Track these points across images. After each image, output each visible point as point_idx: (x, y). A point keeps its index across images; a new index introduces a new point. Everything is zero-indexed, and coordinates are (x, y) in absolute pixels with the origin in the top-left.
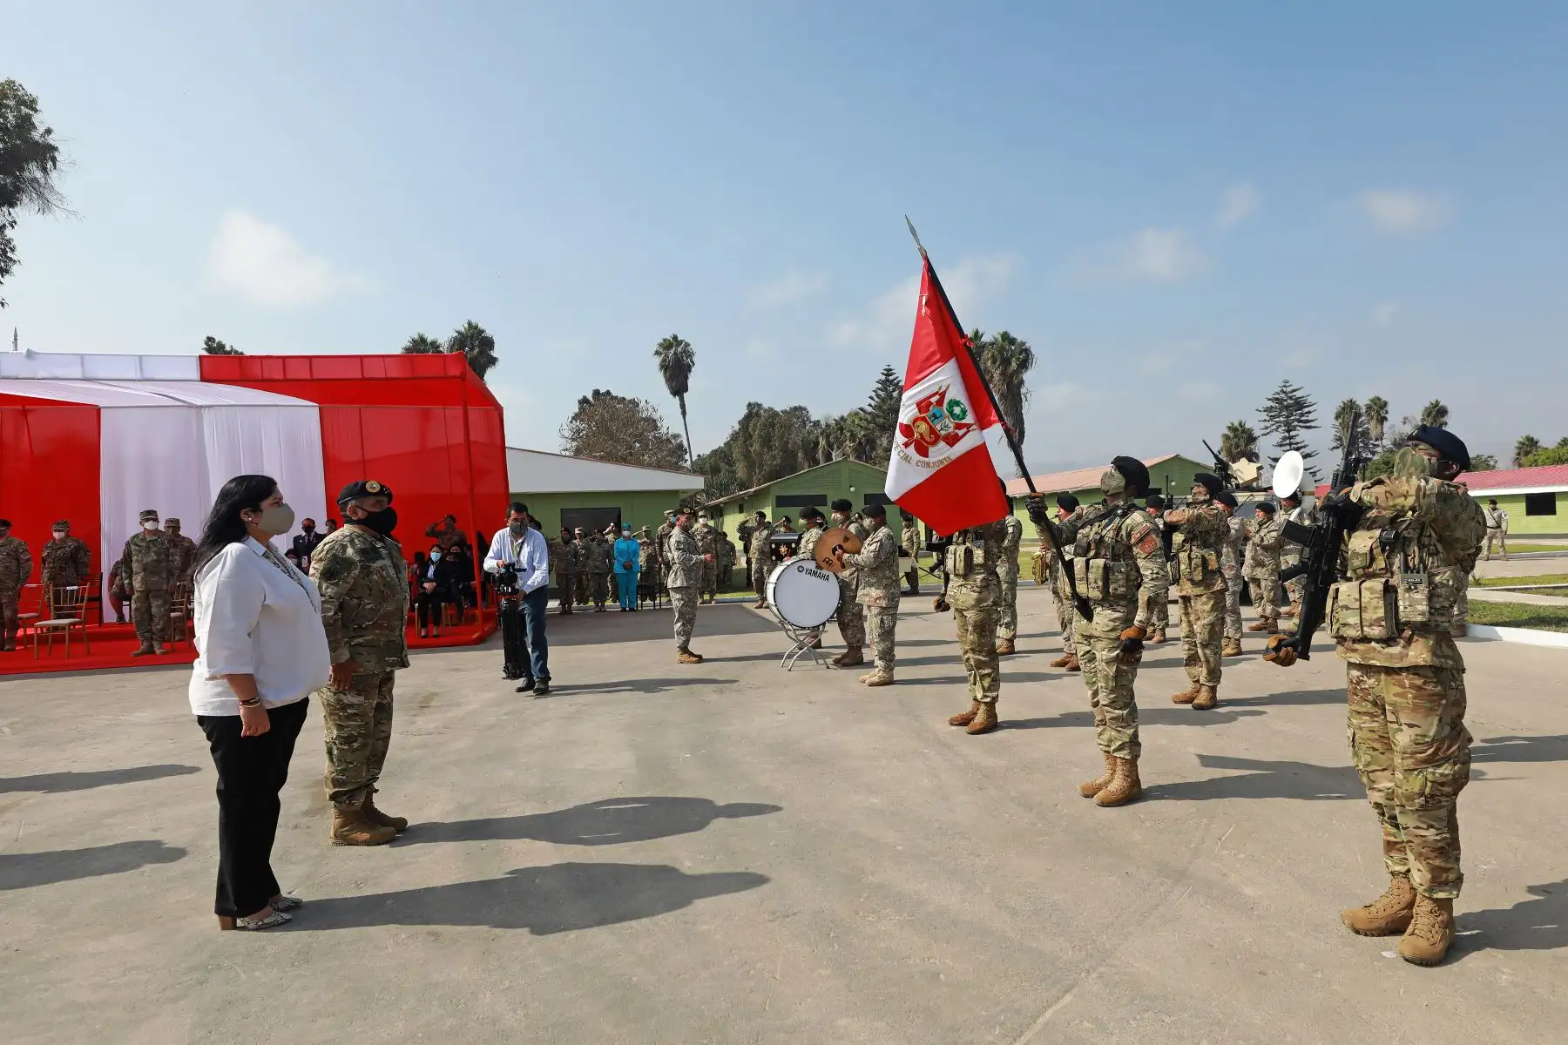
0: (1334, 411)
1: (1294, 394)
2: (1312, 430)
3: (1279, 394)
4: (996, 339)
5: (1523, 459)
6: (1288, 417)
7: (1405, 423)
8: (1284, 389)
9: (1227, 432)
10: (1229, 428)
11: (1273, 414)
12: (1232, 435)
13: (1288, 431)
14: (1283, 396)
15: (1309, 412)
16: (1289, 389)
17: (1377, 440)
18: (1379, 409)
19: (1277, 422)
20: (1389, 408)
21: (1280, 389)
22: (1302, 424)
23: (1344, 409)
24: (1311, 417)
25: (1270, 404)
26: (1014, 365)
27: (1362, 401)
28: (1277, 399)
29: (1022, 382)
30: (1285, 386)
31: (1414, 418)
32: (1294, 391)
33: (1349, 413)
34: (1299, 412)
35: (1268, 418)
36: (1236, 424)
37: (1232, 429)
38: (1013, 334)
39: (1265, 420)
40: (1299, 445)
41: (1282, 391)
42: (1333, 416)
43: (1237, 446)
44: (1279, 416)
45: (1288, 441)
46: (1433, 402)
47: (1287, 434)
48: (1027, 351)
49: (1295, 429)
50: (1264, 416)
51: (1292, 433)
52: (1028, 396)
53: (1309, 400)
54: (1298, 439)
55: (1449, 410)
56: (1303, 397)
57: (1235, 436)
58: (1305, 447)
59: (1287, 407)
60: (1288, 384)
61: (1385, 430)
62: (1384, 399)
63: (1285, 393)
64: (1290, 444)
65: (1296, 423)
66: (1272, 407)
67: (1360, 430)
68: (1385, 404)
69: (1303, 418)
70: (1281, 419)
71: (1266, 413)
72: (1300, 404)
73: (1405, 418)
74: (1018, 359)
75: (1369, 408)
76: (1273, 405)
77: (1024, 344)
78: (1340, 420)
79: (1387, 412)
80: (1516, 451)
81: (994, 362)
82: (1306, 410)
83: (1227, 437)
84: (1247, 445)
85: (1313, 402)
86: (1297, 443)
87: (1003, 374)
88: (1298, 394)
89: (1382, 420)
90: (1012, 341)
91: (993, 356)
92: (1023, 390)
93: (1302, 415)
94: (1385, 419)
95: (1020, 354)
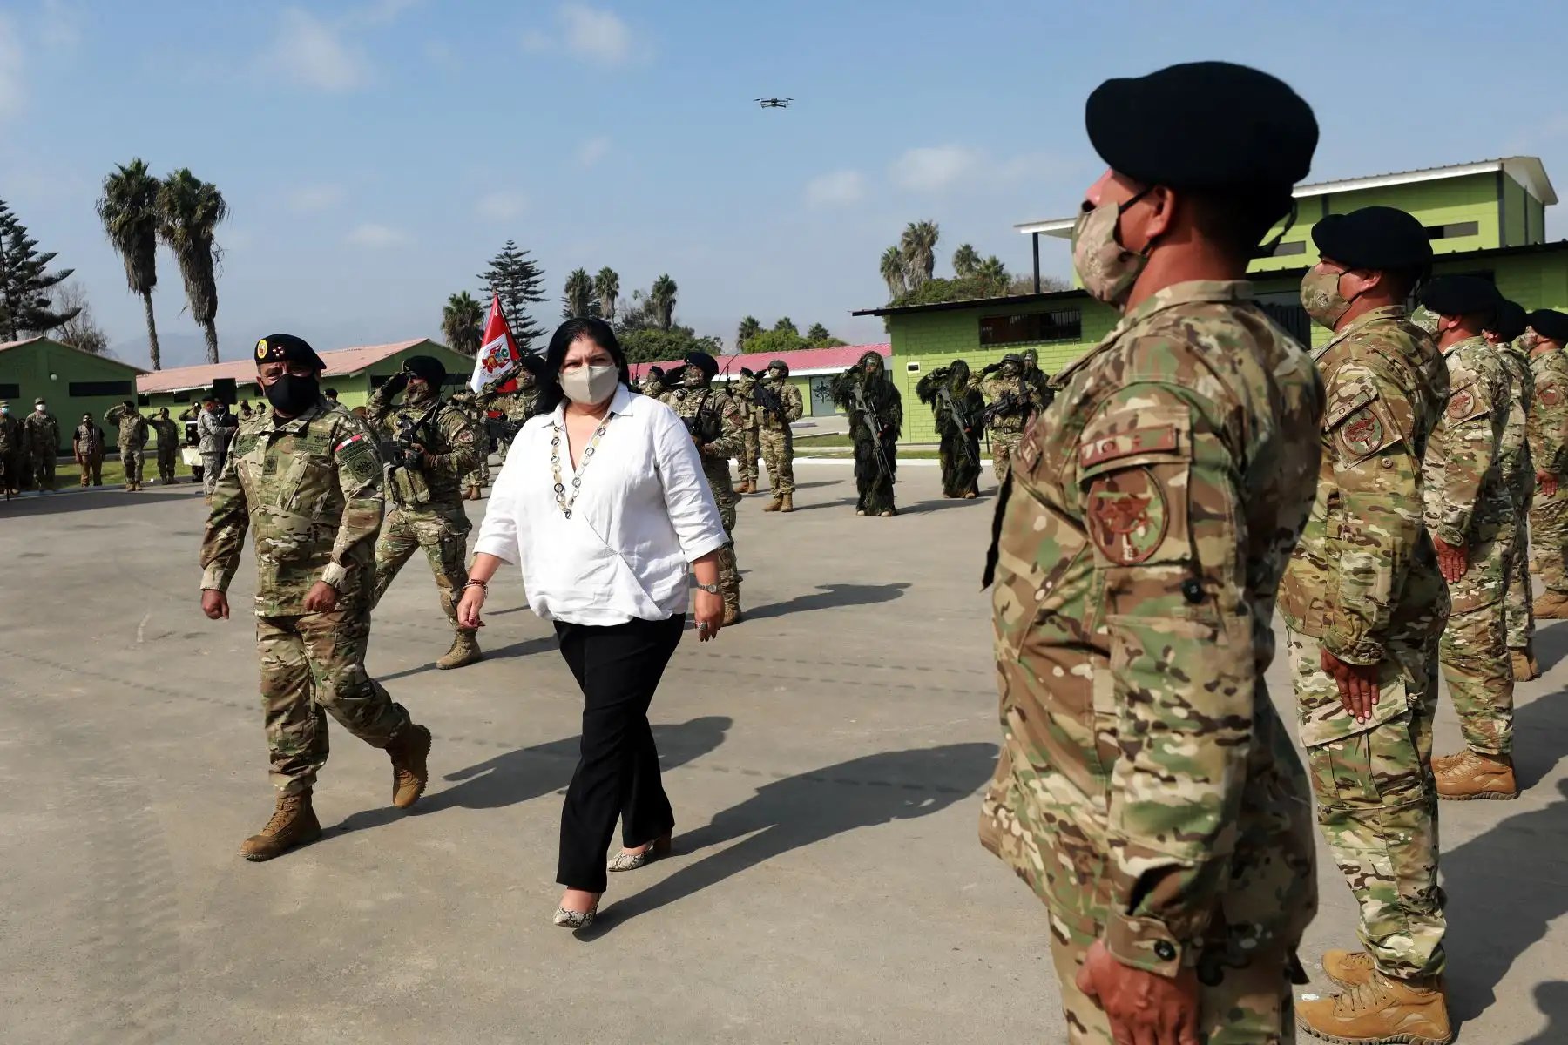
0: (564, 283)
1: (519, 258)
2: (540, 303)
3: (502, 257)
4: (173, 179)
5: (746, 341)
6: (513, 286)
7: (635, 298)
8: (509, 251)
9: (450, 305)
10: (452, 300)
11: (496, 282)
12: (455, 309)
13: (514, 303)
14: (507, 259)
15: (537, 282)
16: (513, 252)
17: (608, 317)
18: (609, 280)
19: (501, 292)
20: (620, 282)
21: (504, 251)
22: (529, 296)
23: (574, 280)
24: (538, 288)
25: (493, 269)
26: (199, 213)
27: (593, 273)
28: (500, 264)
29: (210, 238)
30: (509, 248)
31: (645, 293)
32: (519, 255)
33: (579, 286)
34: (526, 281)
35: (490, 287)
36: (459, 295)
37: (454, 300)
38: (195, 175)
39: (487, 289)
40: (526, 321)
41: (506, 254)
42: (563, 288)
43: (462, 322)
44: (503, 285)
45: (513, 316)
46: (663, 276)
47: (512, 307)
48: (217, 196)
49: (521, 301)
50: (486, 283)
51: (519, 306)
52: (220, 255)
53: (537, 267)
54: (525, 314)
55: (678, 284)
56: (529, 263)
57: (459, 310)
58: (532, 323)
59: (512, 274)
60: (512, 246)
61: (616, 306)
62: (615, 270)
63: (509, 256)
64: (516, 319)
65: (522, 294)
66: (495, 273)
67: (590, 304)
68: (616, 276)
69: (531, 289)
70: (506, 288)
71: (489, 280)
72: (526, 272)
73: (636, 292)
74: (205, 207)
75: (599, 280)
76: (497, 270)
77: (213, 187)
78: (571, 293)
79: (618, 286)
80: (739, 333)
81: (172, 209)
82: (533, 279)
83: (449, 311)
84: (472, 322)
85: (541, 269)
86: (524, 319)
87: (186, 226)
88: (524, 259)
89: (613, 295)
90: (196, 184)
91: (171, 201)
92: (213, 248)
93: (529, 284)
94: (617, 294)
95: (208, 200)
